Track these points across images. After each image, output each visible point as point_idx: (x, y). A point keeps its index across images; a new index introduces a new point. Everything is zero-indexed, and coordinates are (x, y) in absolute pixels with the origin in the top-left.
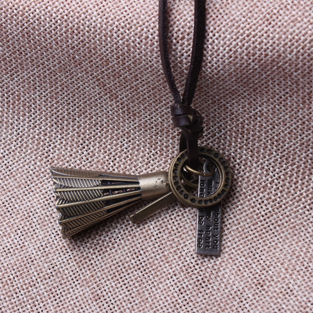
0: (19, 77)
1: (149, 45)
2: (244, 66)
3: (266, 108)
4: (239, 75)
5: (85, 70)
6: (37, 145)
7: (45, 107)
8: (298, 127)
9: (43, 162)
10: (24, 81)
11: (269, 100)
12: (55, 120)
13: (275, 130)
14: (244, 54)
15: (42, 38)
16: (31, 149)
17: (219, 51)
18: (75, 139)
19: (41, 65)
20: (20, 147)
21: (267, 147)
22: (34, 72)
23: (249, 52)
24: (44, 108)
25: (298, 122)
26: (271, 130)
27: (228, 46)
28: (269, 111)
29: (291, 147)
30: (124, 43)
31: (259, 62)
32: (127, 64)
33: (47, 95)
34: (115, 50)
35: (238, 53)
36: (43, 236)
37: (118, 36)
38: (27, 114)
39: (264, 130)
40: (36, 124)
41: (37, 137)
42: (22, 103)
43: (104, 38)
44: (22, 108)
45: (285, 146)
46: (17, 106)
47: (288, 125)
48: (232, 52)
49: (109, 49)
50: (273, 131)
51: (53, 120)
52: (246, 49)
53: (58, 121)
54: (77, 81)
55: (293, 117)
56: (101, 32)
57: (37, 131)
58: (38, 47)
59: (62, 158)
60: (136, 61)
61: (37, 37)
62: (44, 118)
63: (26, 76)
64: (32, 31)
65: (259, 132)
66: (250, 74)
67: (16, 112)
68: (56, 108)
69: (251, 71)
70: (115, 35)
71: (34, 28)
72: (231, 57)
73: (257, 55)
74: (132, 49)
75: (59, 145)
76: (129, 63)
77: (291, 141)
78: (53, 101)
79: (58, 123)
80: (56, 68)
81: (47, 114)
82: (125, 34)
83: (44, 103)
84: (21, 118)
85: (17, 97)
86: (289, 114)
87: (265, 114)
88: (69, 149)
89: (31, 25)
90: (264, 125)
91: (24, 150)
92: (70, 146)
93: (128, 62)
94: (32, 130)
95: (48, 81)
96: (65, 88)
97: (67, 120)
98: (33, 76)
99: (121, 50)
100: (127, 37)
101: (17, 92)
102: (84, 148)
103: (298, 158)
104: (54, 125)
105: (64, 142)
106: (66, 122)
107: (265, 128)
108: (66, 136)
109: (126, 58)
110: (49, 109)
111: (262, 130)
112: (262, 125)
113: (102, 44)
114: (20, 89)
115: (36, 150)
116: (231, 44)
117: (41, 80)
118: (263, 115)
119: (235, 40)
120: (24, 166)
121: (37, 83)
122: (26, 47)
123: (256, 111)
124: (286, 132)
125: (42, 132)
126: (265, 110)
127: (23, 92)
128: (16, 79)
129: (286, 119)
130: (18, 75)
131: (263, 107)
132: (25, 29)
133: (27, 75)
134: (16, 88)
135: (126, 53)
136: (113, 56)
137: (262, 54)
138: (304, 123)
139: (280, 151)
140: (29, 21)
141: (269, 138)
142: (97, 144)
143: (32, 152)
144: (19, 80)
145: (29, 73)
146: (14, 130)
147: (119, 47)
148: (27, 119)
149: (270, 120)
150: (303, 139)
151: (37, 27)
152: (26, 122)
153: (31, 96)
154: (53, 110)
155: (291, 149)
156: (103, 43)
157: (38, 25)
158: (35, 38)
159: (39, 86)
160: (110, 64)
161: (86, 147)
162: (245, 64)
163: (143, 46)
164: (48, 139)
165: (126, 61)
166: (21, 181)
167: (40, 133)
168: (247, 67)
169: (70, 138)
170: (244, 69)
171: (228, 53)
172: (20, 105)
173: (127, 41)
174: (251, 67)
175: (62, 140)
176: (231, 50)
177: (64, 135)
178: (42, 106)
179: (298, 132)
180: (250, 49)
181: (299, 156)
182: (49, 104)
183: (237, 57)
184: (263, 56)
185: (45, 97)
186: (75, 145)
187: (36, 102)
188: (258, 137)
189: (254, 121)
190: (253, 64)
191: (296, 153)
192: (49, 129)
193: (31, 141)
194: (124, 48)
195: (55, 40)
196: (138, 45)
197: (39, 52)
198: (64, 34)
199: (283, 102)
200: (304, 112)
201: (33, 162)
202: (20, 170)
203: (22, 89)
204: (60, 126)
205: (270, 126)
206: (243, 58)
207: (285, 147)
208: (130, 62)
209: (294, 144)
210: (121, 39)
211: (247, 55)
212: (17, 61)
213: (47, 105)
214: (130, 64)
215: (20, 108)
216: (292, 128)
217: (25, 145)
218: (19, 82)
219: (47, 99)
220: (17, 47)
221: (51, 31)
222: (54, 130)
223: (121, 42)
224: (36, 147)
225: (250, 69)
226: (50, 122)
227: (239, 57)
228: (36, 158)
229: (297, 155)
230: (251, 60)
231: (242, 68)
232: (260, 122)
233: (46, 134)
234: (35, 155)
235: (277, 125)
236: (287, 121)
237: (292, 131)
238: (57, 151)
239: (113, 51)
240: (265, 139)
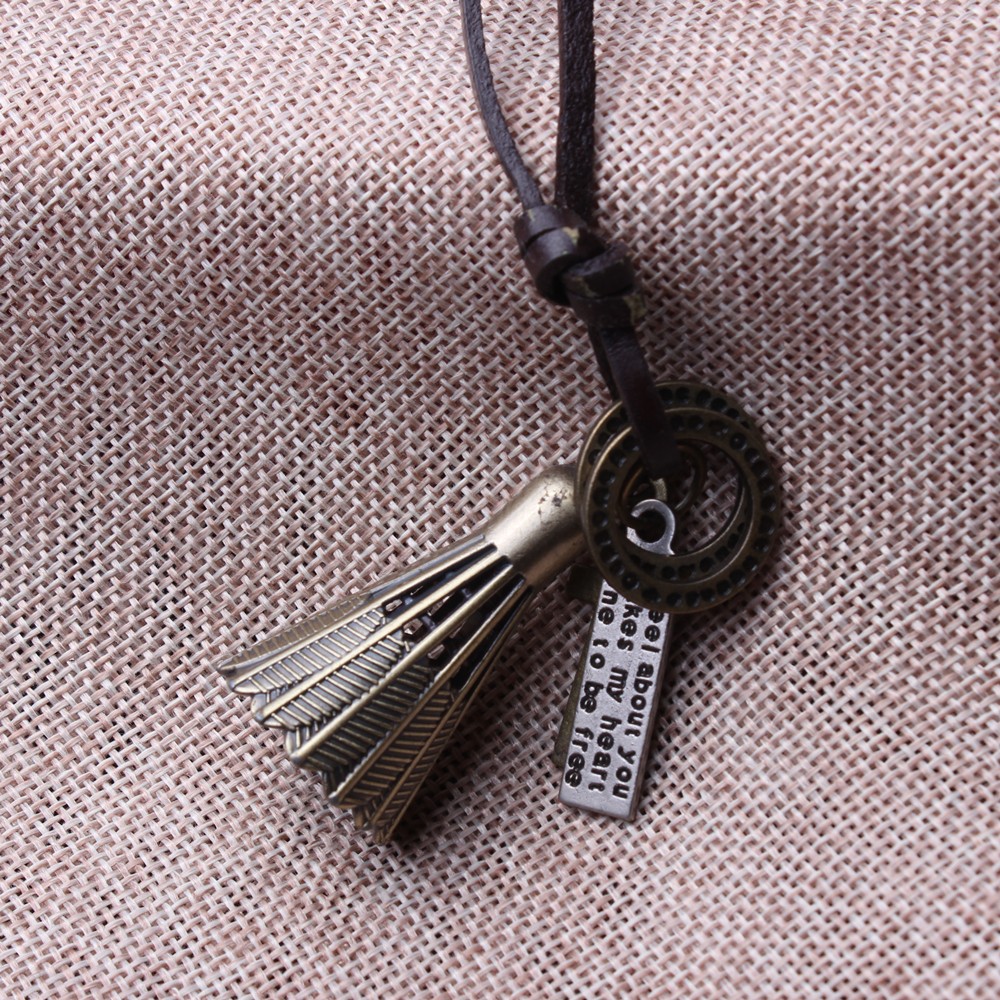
0: (36, 392)
1: (463, 201)
2: (777, 248)
3: (850, 397)
4: (759, 284)
5: (254, 331)
6: (98, 626)
7: (119, 491)
8: (962, 453)
9: (121, 679)
10: (51, 404)
11: (858, 371)
12: (153, 534)
13: (883, 471)
14: (777, 208)
15: (113, 234)
16: (78, 639)
17: (695, 202)
18: (226, 595)
19: (108, 338)
20: (40, 636)
21: (859, 533)
22: (86, 364)
23: (794, 203)
24: (117, 497)
25: (962, 436)
26: (872, 470)
27: (725, 185)
28: (860, 406)
29: (940, 523)
30: (383, 209)
31: (826, 233)
32: (397, 281)
33: (127, 446)
34: (354, 239)
35: (756, 207)
36: (136, 911)
37: (364, 188)
38: (61, 522)
39: (849, 473)
40: (94, 552)
41: (96, 596)
42: (43, 485)
43: (315, 200)
44: (43, 502)
45: (920, 521)
46: (28, 495)
47: (928, 448)
48: (738, 203)
49: (335, 238)
50: (878, 475)
51: (147, 537)
52: (785, 191)
53: (165, 539)
54: (225, 379)
55: (943, 422)
56: (308, 181)
57: (98, 578)
58: (100, 270)
59: (186, 660)
60: (425, 265)
61: (95, 233)
62: (117, 530)
63: (57, 386)
64: (78, 212)
65: (831, 482)
66: (795, 278)
67: (25, 516)
68: (157, 493)
69: (798, 267)
70: (352, 185)
71: (86, 198)
72: (732, 219)
73: (819, 212)
74: (412, 226)
75: (173, 617)
76: (404, 277)
77: (941, 506)
78: (146, 467)
79: (167, 545)
80: (158, 338)
81: (127, 517)
82: (385, 178)
83: (115, 478)
84: (42, 536)
85: (25, 466)
86: (929, 411)
87: (848, 420)
88: (207, 628)
89: (76, 192)
90: (848, 455)
91: (56, 644)
92: (210, 621)
93: (398, 274)
94: (78, 576)
95: (130, 394)
96: (187, 414)
97: (194, 532)
98: (80, 382)
99: (376, 235)
100: (392, 187)
101: (26, 449)
102: (256, 620)
103: (966, 559)
104: (153, 551)
105: (189, 608)
106: (189, 539)
107: (851, 467)
108: (192, 586)
109: (394, 260)
110: (133, 497)
111: (842, 475)
112: (841, 458)
113: (310, 222)
114: (36, 436)
115: (97, 643)
116: (734, 176)
117: (107, 394)
118: (840, 422)
119: (747, 165)
120: (60, 697)
121: (95, 407)
122: (58, 273)
123: (818, 412)
124: (922, 474)
125: (115, 581)
126: (848, 404)
127: (47, 446)
128: (24, 400)
129: (920, 431)
130: (32, 386)
131: (841, 396)
132: (57, 209)
133: (60, 380)
134: (24, 432)
135: (391, 243)
136: (348, 261)
137: (834, 208)
138: (982, 437)
139: (904, 543)
140: (69, 176)
141: (864, 502)
142: (299, 603)
143: (84, 650)
144: (34, 402)
145: (69, 372)
146: (21, 578)
147: (366, 226)
148: (62, 540)
149: (868, 439)
150: (981, 491)
151: (94, 195)
152: (57, 548)
153: (72, 458)
154: (146, 502)
155: (942, 530)
156: (315, 218)
157: (97, 188)
158: (87, 235)
159: (99, 419)
160: (340, 292)
161: (262, 618)
162: (781, 243)
163: (447, 211)
164: (134, 602)
165: (393, 269)
166: (52, 748)
167: (108, 581)
168: (784, 251)
169: (207, 594)
170: (775, 260)
171: (723, 206)
172: (38, 493)
173: (394, 199)
174: (797, 251)
175: (182, 601)
176: (732, 197)
177: (186, 583)
178: (111, 488)
179: (961, 471)
180: (796, 191)
181: (970, 552)
182: (134, 480)
183: (752, 220)
184: (839, 213)
185: (119, 454)
186: (226, 615)
187: (89, 478)
188: (830, 501)
189: (812, 447)
190: (804, 241)
191: (959, 542)
192: (134, 566)
193: (76, 611)
194: (384, 227)
195: (152, 233)
196: (428, 208)
197: (101, 287)
198: (183, 206)
199: (907, 373)
200: (982, 401)
201: (88, 683)
202: (47, 711)
203: (42, 434)
204: (171, 554)
205: (868, 458)
206: (772, 222)
207: (920, 528)
208: (407, 272)
209: (952, 514)
210: (374, 198)
211: (785, 211)
212: (28, 333)
213: (128, 483)
214: (408, 281)
215: (36, 505)
216: (941, 458)
217: (57, 626)
218: (35, 409)
219: (127, 464)
220: (30, 278)
221: (141, 203)
222: (153, 569)
223: (372, 206)
224: (94, 631)
225: (796, 261)
226: (138, 544)
227: (760, 218)
228: (100, 668)
229: (963, 549)
230: (800, 229)
231: (769, 256)
232: (832, 448)
233: (126, 588)
234: (94, 658)
235: (891, 453)
236: (924, 437)
237: (942, 469)
238: (167, 640)
239: (348, 243)
240: (852, 505)
